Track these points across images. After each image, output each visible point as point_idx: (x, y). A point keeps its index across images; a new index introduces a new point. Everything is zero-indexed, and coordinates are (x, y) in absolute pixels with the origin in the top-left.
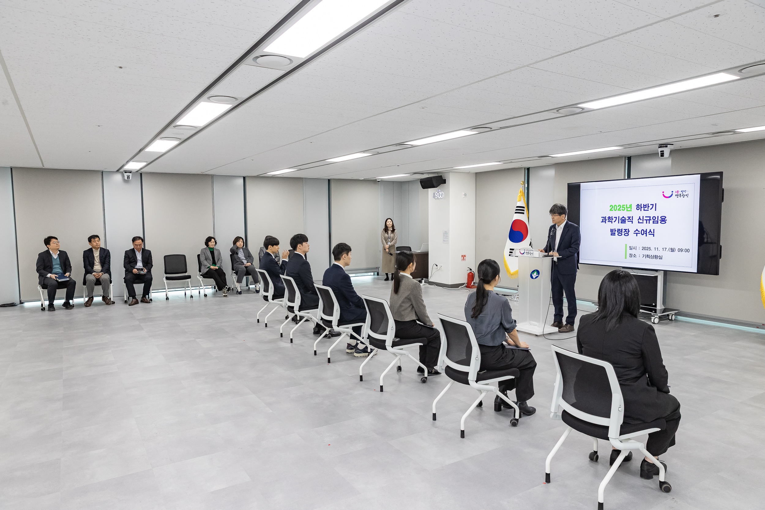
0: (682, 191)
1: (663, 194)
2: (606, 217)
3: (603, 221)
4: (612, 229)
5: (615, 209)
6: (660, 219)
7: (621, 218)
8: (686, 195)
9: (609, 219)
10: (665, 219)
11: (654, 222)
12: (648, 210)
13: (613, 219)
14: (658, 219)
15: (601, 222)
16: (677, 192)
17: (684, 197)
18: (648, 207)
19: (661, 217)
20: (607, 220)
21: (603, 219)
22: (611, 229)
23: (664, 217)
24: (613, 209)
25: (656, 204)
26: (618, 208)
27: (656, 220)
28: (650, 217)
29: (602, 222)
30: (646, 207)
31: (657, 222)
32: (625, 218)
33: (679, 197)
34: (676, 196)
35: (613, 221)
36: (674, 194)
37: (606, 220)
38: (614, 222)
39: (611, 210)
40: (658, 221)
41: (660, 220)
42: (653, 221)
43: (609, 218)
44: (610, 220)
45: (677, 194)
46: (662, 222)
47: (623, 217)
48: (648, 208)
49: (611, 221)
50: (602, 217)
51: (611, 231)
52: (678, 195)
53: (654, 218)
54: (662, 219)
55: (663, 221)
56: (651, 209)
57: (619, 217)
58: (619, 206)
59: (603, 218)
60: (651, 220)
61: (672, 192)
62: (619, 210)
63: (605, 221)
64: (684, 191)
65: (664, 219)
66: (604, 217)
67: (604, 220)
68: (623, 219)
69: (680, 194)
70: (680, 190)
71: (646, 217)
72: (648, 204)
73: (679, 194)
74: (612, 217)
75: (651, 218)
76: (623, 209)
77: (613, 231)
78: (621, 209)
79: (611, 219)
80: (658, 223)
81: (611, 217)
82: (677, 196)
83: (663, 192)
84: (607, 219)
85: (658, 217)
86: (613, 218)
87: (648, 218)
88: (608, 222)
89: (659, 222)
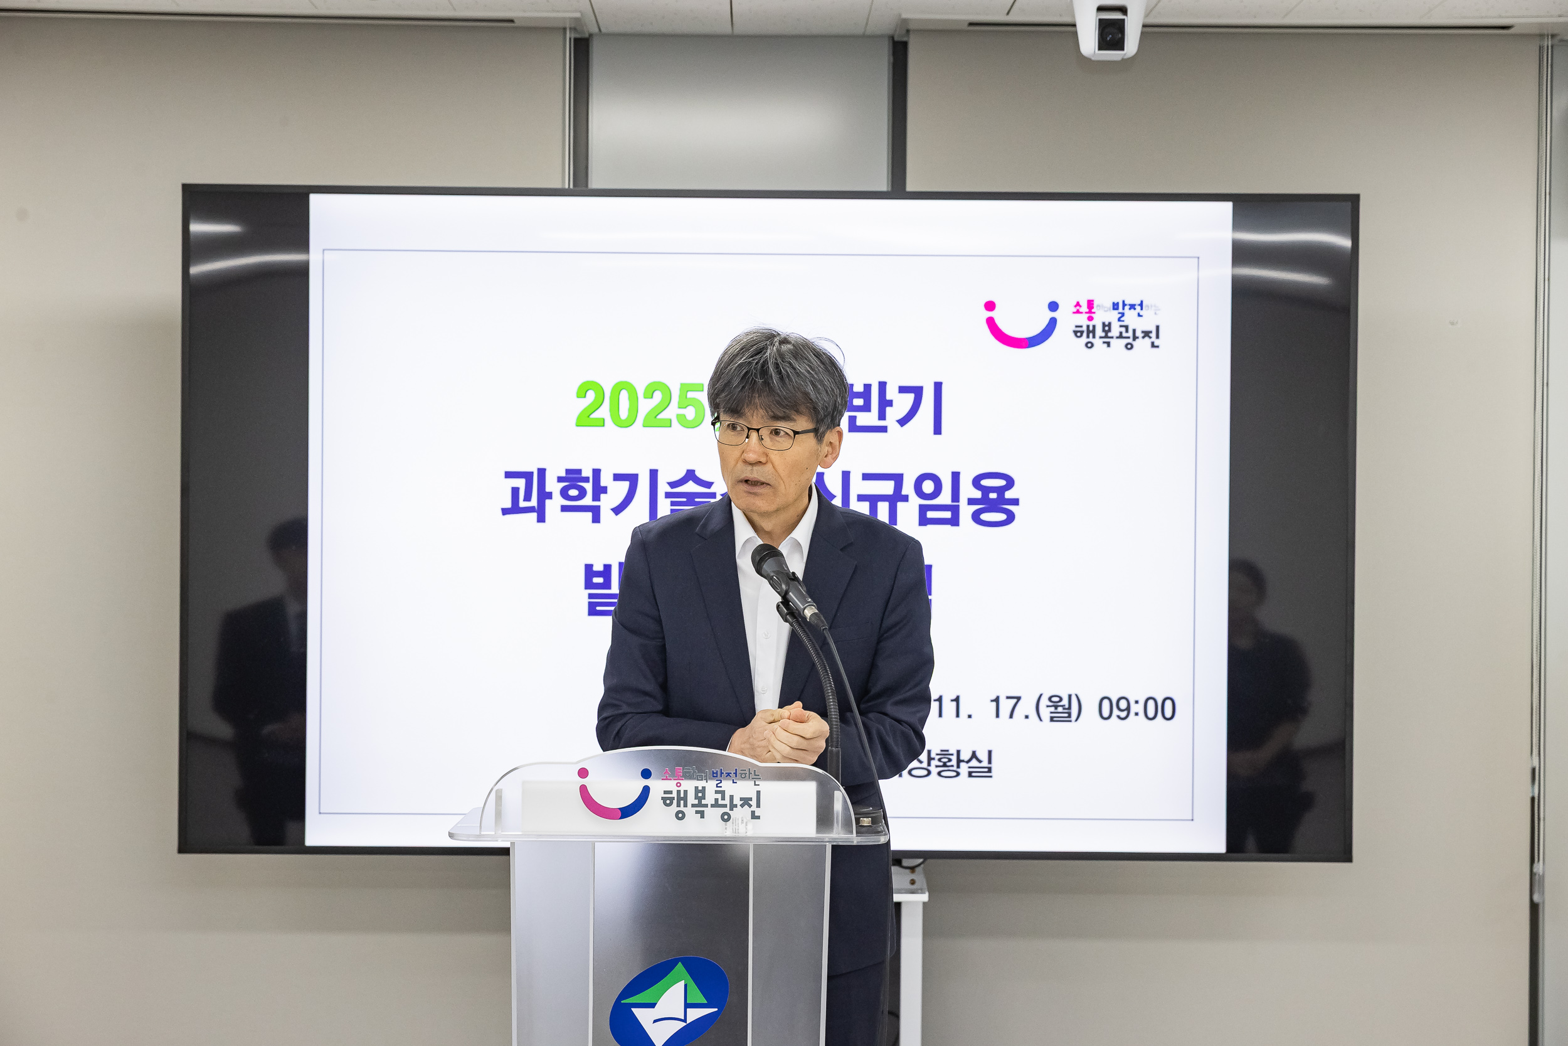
0: (1115, 306)
1: (991, 322)
2: (542, 472)
3: (523, 504)
4: (598, 567)
5: (624, 413)
6: (968, 491)
7: (673, 485)
8: (1147, 334)
9: (573, 492)
10: (1009, 495)
11: (931, 515)
12: (884, 429)
13: (604, 490)
14: (955, 495)
15: (505, 512)
16: (1084, 308)
17: (1129, 347)
18: (885, 403)
19: (976, 482)
20: (557, 495)
21: (515, 491)
22: (589, 568)
23: (1001, 483)
24: (604, 412)
25: (938, 386)
26: (646, 406)
27: (945, 498)
28: (898, 479)
29: (514, 509)
30: (866, 408)
31: (947, 515)
32: (709, 485)
33: (1097, 342)
34: (1078, 333)
35: (607, 502)
36: (1067, 320)
37: (549, 496)
38: (617, 510)
39: (586, 419)
40: (955, 510)
41: (971, 502)
42: (923, 509)
43: (572, 478)
44: (582, 493)
45: (1082, 320)
46: (985, 517)
47: (690, 475)
48: (882, 416)
49: (588, 501)
50: (509, 475)
51: (589, 585)
52: (1091, 331)
53: (928, 487)
54: (986, 490)
55: (993, 507)
56: (903, 422)
57: (654, 474)
58: (658, 396)
59: (521, 483)
60: (905, 499)
61: (1053, 306)
62: (654, 420)
63: (534, 502)
64: (1132, 307)
65: (1001, 491)
66: (528, 476)
67: (528, 498)
68: (690, 487)
69: (1107, 327)
70: (1103, 302)
71: (867, 477)
72: (882, 386)
73: (1098, 322)
74: (597, 473)
75: (908, 488)
76: (690, 413)
77: (607, 585)
78: (671, 413)
79: (588, 487)
80: (954, 521)
81: (587, 473)
82: (1084, 339)
83: (990, 306)
84: (553, 486)
85: (956, 476)
86: (606, 480)
87: (887, 488)
88: (564, 509)
89: (966, 511)
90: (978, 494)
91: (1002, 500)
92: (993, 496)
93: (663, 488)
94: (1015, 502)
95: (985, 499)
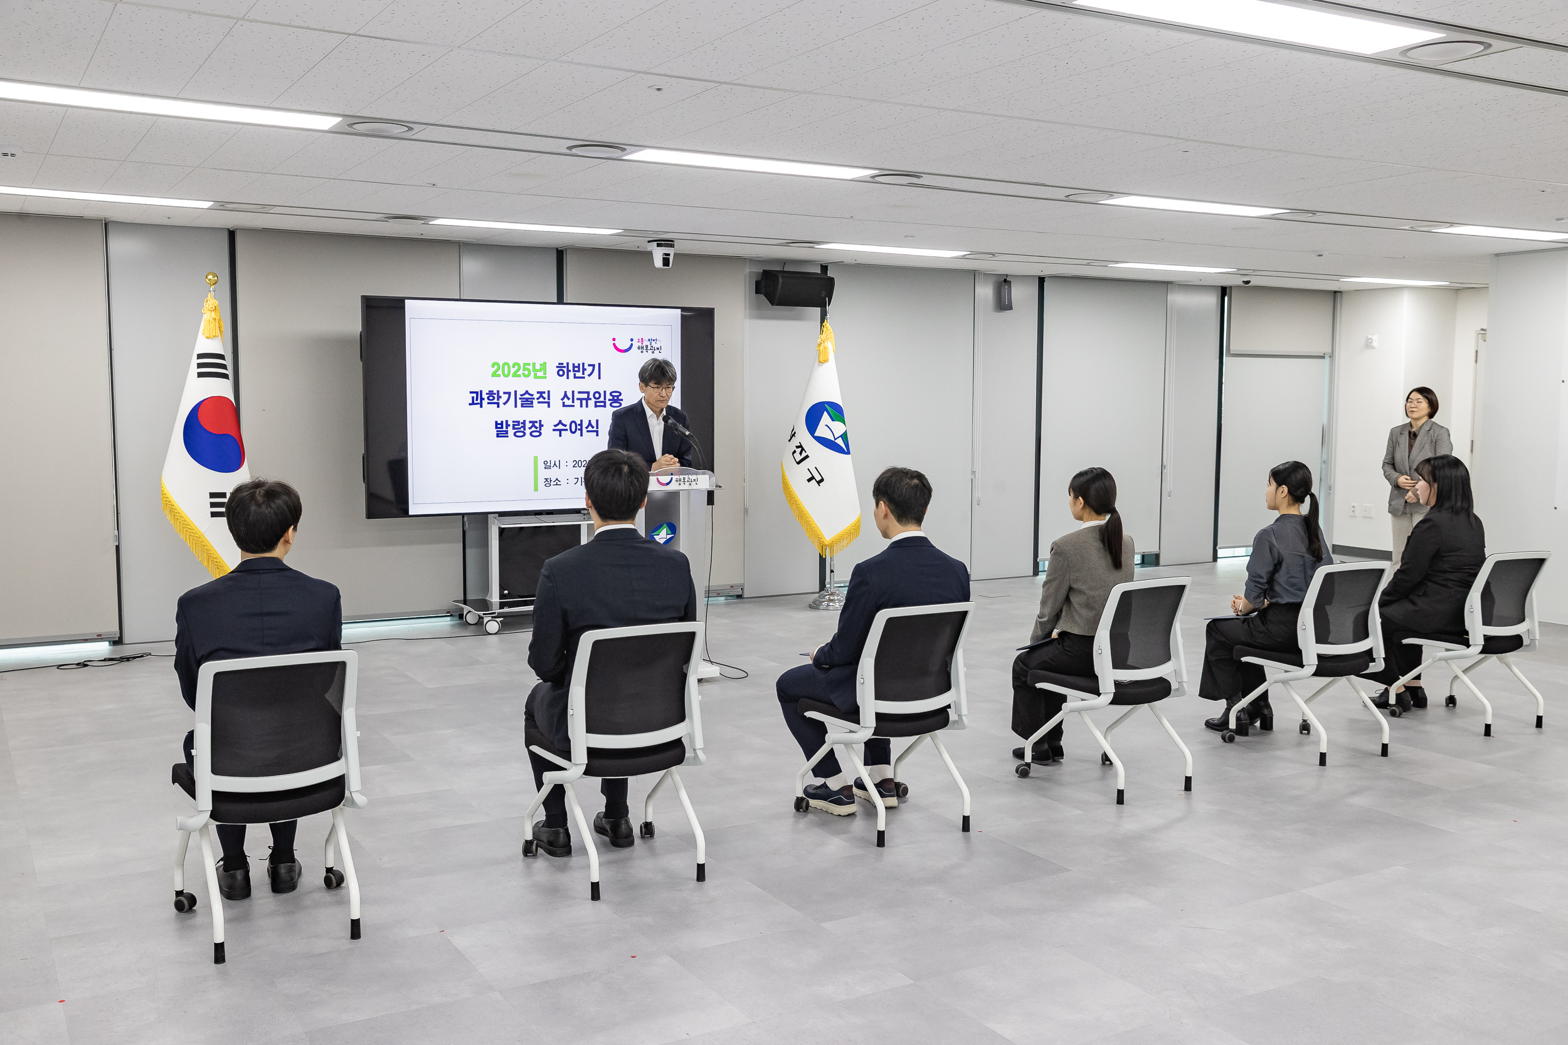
0: (649, 340)
1: (614, 344)
2: (481, 391)
3: (475, 402)
4: (499, 422)
5: (506, 373)
6: (609, 397)
7: (521, 395)
8: (658, 349)
9: (491, 398)
10: (620, 398)
11: (598, 404)
12: (584, 378)
13: (501, 397)
14: (605, 398)
15: (470, 404)
16: (640, 341)
17: (653, 352)
18: (584, 369)
19: (611, 394)
20: (486, 399)
21: (473, 398)
22: (496, 422)
23: (618, 394)
24: (500, 372)
25: (599, 364)
26: (513, 370)
27: (602, 399)
28: (588, 393)
29: (473, 404)
30: (579, 371)
31: (603, 404)
32: (532, 395)
33: (644, 351)
34: (639, 348)
35: (502, 401)
36: (636, 344)
37: (484, 399)
38: (505, 404)
39: (494, 375)
40: (605, 402)
41: (609, 400)
42: (596, 402)
43: (491, 393)
44: (494, 398)
45: (640, 344)
46: (613, 405)
47: (527, 392)
48: (583, 374)
49: (495, 401)
50: (471, 392)
51: (496, 428)
52: (643, 348)
53: (597, 395)
54: (613, 396)
55: (616, 401)
56: (589, 375)
57: (516, 392)
58: (516, 367)
59: (475, 395)
60: (591, 399)
61: (632, 340)
62: (515, 375)
63: (479, 401)
64: (654, 340)
65: (618, 396)
66: (477, 393)
67: (477, 400)
68: (527, 396)
69: (647, 346)
70: (646, 338)
71: (579, 392)
72: (583, 364)
73: (644, 345)
74: (498, 391)
75: (591, 396)
76: (526, 372)
77: (502, 428)
78: (521, 372)
79: (496, 396)
80: (605, 406)
81: (495, 392)
82: (640, 350)
83: (614, 339)
84: (485, 396)
85: (605, 392)
86: (501, 394)
87: (585, 396)
88: (488, 403)
89: (608, 403)
90: (611, 398)
91: (618, 399)
92: (616, 398)
93: (518, 396)
94: (622, 400)
95: (613, 399)
